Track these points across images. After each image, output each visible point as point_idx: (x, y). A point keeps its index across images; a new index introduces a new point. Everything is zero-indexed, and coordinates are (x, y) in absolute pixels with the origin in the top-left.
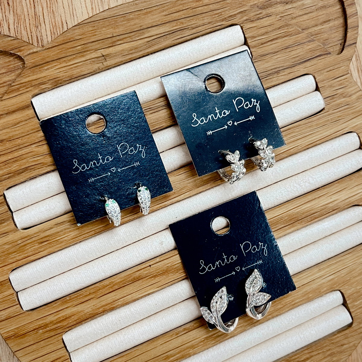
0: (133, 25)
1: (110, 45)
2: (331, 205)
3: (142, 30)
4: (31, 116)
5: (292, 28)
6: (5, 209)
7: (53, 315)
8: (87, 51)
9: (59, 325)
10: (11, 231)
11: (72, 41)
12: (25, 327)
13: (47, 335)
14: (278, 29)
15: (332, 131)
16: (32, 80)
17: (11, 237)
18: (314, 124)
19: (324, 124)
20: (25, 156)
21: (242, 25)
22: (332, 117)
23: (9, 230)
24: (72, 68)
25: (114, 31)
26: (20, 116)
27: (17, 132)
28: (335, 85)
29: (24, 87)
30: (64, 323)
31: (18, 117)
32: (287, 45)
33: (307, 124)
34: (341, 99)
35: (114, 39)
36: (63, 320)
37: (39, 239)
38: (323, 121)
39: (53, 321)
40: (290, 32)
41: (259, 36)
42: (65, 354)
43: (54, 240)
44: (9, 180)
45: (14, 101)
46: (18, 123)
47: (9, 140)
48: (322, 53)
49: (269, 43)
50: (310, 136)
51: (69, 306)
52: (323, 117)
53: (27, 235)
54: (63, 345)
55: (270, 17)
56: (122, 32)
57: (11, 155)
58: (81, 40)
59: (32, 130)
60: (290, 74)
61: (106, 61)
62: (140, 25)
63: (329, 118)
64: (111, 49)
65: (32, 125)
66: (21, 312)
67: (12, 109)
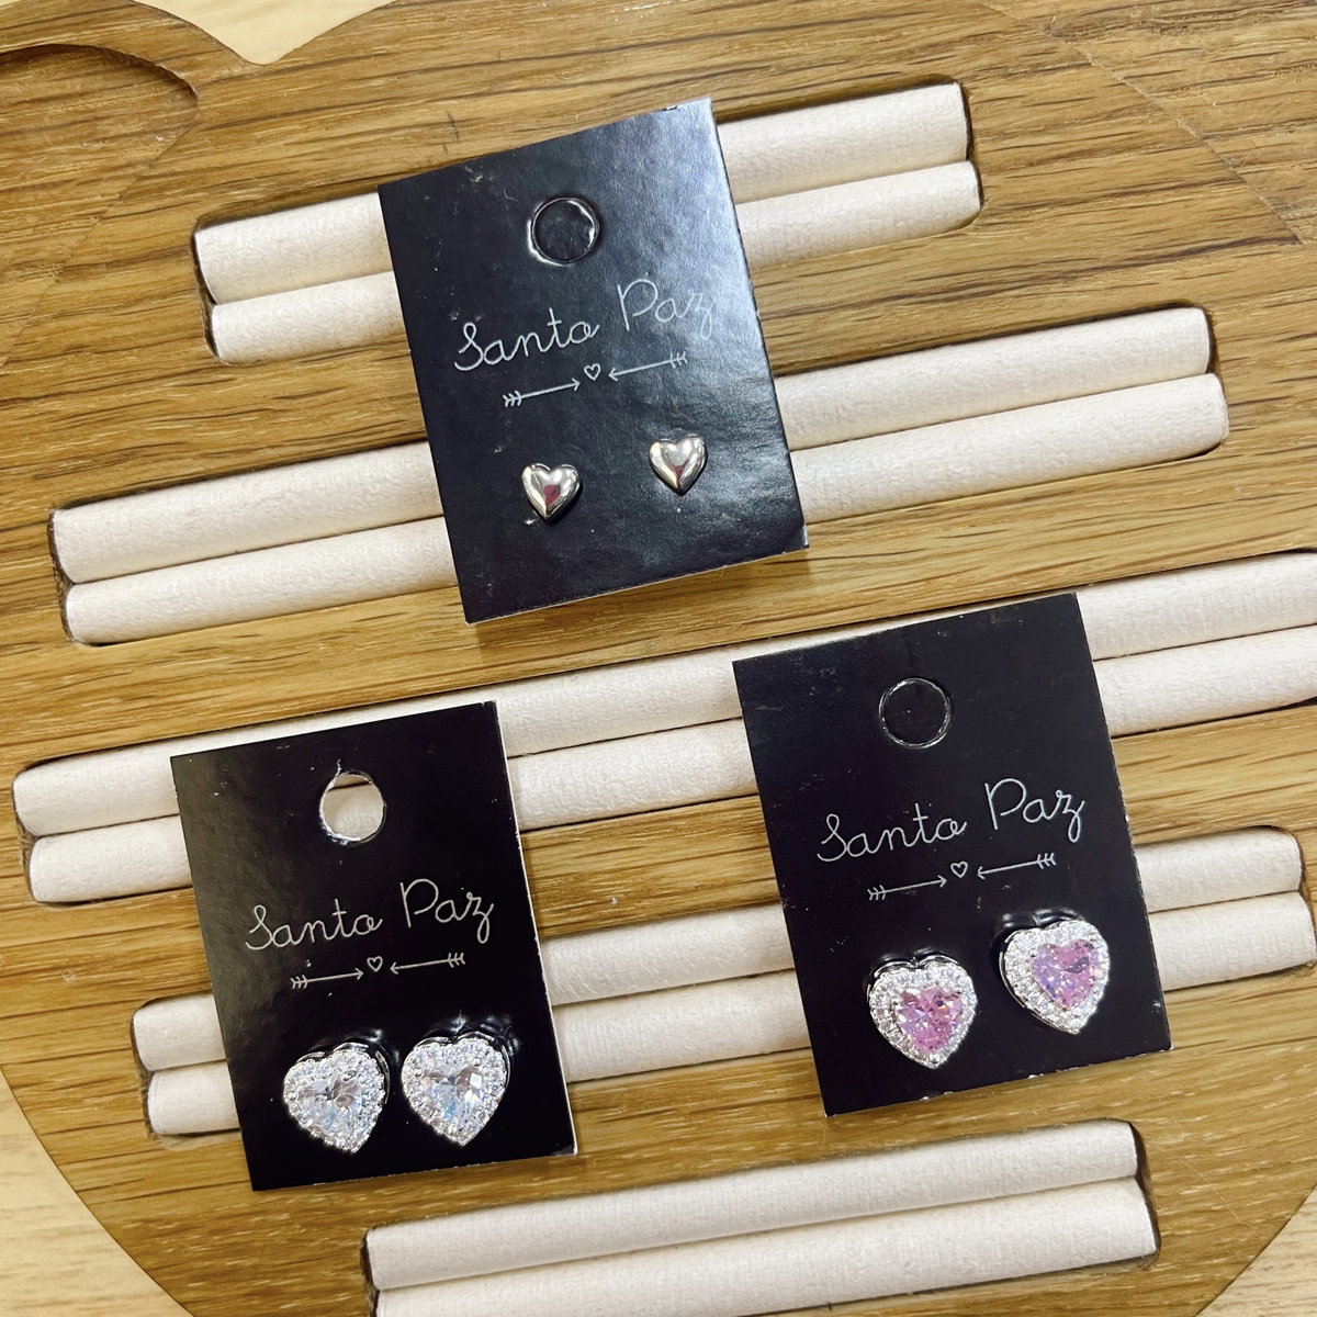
0: (573, 33)
1: (481, 90)
2: (1168, 804)
3: (602, 52)
4: (182, 286)
5: (1163, 120)
6: (44, 567)
7: (119, 939)
8: (404, 98)
9: (130, 974)
10: (46, 641)
11: (359, 58)
12: (27, 953)
13: (86, 997)
14: (1105, 119)
15: (1236, 532)
16: (211, 169)
17: (45, 659)
18: (1171, 490)
19: (1209, 500)
20: (135, 411)
21: (968, 85)
22: (1248, 477)
23: (43, 635)
24: (342, 148)
25: (506, 42)
26: (148, 280)
27: (129, 331)
28: (1286, 362)
29: (180, 185)
30: (149, 974)
31: (141, 282)
32: (1128, 181)
33: (1141, 488)
34: (1302, 418)
35: (502, 71)
36: (145, 962)
37: (126, 686)
38: (1208, 486)
39: (115, 957)
40: (1150, 134)
41: (1025, 133)
42: (129, 1072)
43: (171, 699)
44: (75, 479)
45: (139, 226)
46: (138, 301)
47: (101, 350)
48: (1262, 233)
49: (1058, 166)
50: (1144, 534)
51: (172, 921)
52: (1211, 473)
53: (92, 664)
54: (129, 1041)
55: (1082, 70)
56: (531, 50)
57: (96, 399)
58: (389, 59)
59: (176, 329)
60: (1117, 291)
61: (460, 142)
62: (598, 34)
63: (1235, 482)
64: (483, 103)
65: (178, 316)
66: (26, 903)
67: (127, 250)
